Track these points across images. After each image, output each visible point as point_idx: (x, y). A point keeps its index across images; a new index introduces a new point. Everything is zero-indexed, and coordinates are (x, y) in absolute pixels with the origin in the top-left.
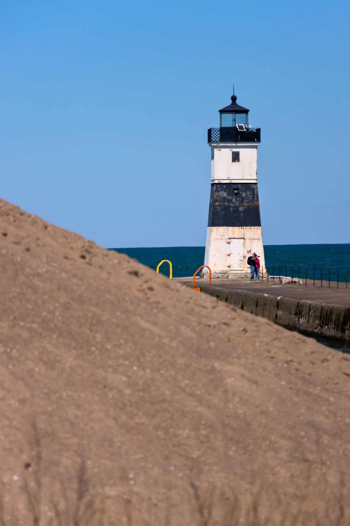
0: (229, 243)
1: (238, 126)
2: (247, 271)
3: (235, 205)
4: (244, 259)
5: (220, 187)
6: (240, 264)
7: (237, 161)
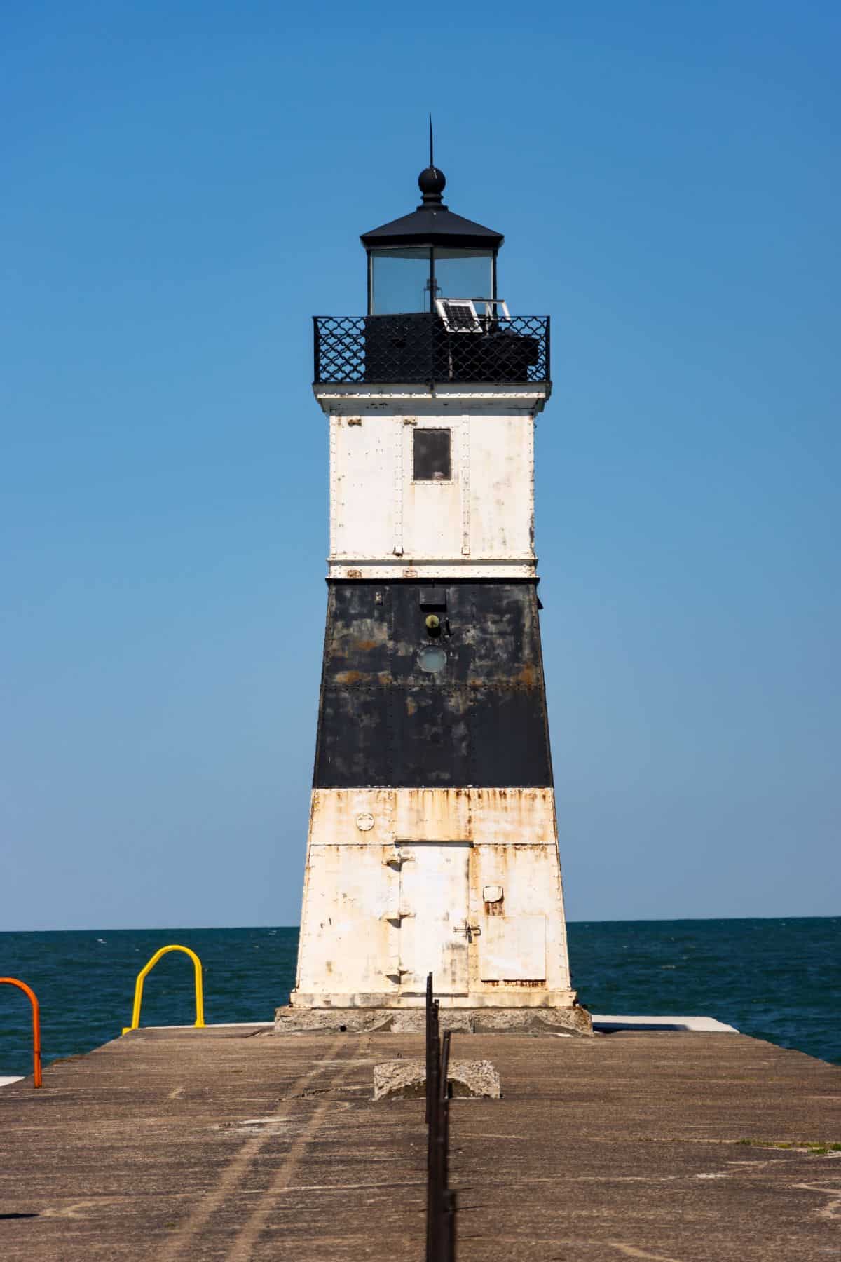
0: (396, 866)
1: (446, 307)
2: (481, 999)
3: (427, 683)
4: (470, 941)
5: (356, 599)
6: (448, 966)
7: (437, 474)
